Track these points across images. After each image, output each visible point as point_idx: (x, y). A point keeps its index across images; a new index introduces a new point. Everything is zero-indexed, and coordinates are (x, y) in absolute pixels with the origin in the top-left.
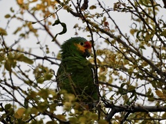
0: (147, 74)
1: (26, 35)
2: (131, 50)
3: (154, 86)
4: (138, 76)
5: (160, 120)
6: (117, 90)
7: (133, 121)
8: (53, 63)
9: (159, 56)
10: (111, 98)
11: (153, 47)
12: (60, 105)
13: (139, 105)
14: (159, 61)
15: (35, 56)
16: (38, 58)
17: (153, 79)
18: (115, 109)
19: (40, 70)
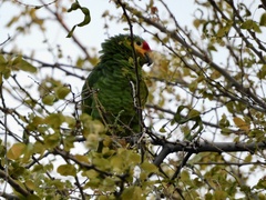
0: (220, 91)
1: (26, 29)
2: (194, 53)
3: (231, 110)
4: (205, 95)
5: (240, 165)
6: (171, 117)
7: (197, 166)
8: (68, 74)
9: (240, 63)
10: (162, 130)
11: (229, 47)
12: (79, 140)
13: (206, 142)
14: (239, 70)
15: (39, 62)
16: (45, 65)
17: (228, 99)
18: (169, 147)
19: (49, 85)
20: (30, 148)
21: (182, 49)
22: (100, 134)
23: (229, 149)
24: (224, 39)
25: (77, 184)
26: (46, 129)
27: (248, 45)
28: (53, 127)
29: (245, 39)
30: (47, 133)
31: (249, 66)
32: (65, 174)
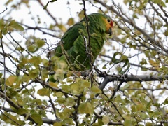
0: (141, 43)
1: (18, 7)
3: (147, 56)
4: (131, 46)
5: (153, 90)
6: (110, 60)
7: (126, 91)
8: (44, 33)
9: (153, 27)
10: (104, 68)
11: (146, 16)
13: (132, 75)
14: (153, 31)
15: (26, 26)
16: (30, 28)
17: (146, 49)
18: (109, 78)
19: (32, 41)
20: (20, 78)
21: (117, 17)
22: (64, 69)
23: (146, 79)
24: (143, 11)
25: (50, 101)
26: (30, 66)
27: (158, 14)
28: (35, 65)
29: (156, 10)
30: (31, 69)
31: (159, 28)
32: (43, 95)
